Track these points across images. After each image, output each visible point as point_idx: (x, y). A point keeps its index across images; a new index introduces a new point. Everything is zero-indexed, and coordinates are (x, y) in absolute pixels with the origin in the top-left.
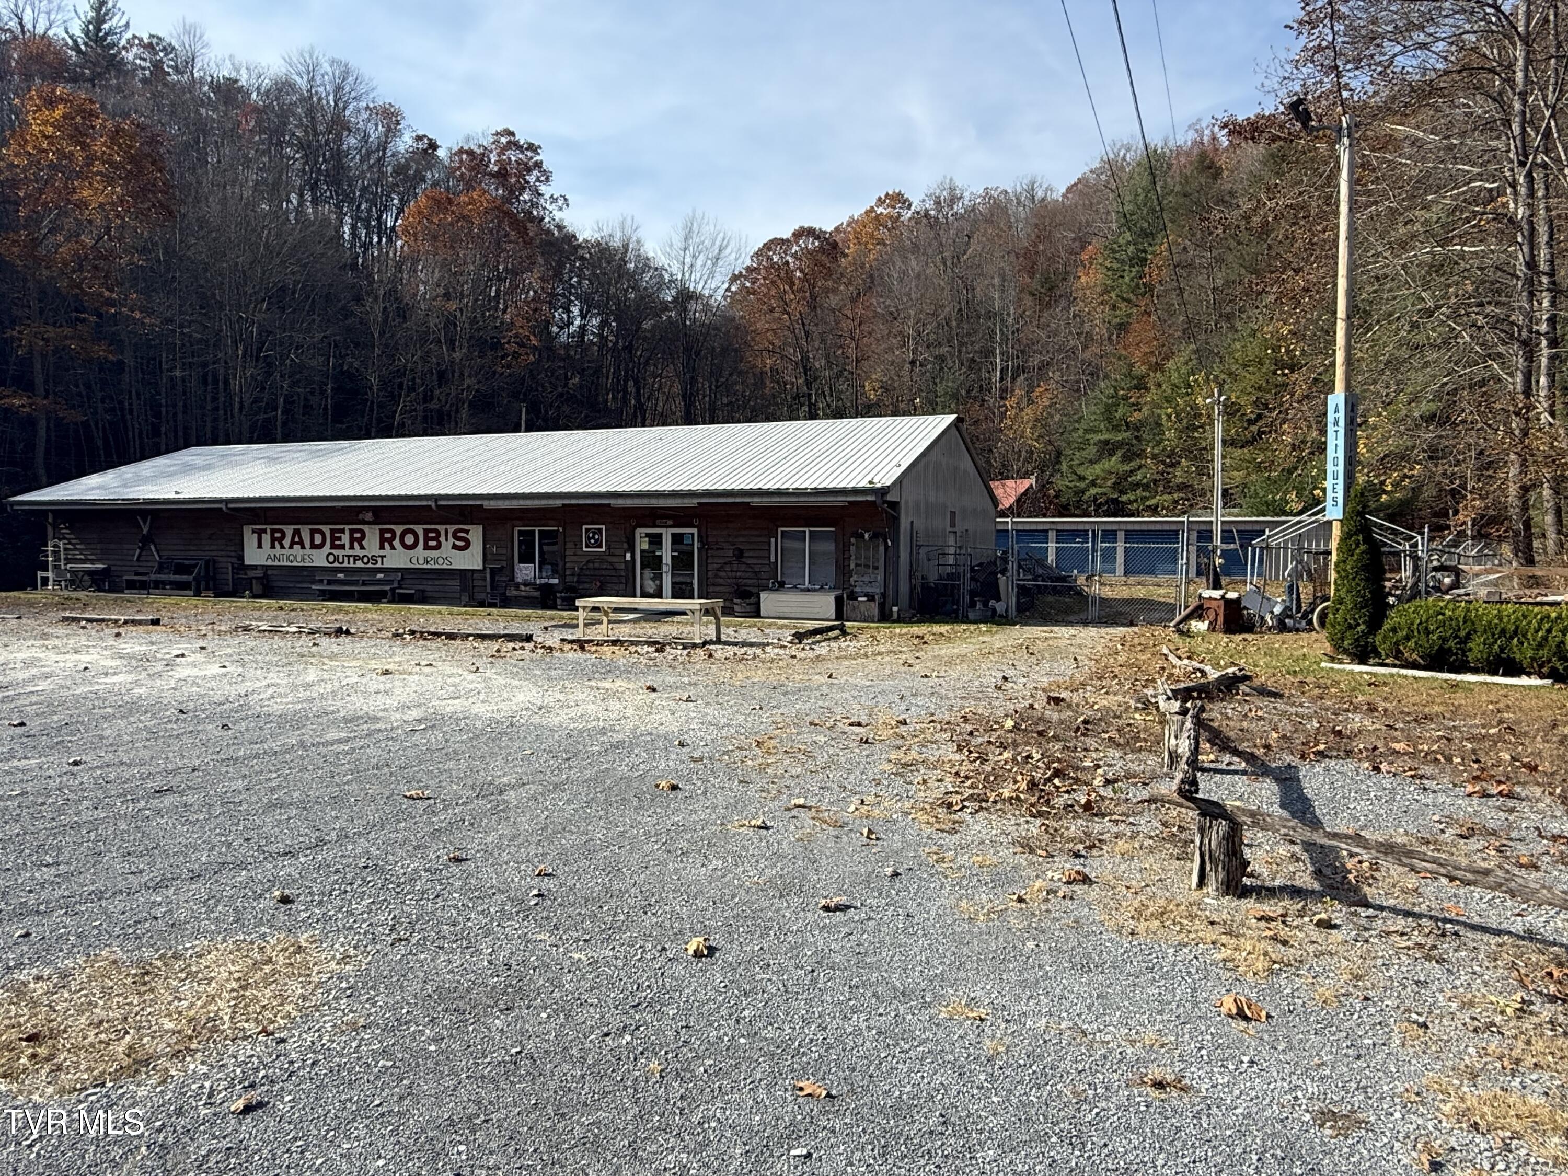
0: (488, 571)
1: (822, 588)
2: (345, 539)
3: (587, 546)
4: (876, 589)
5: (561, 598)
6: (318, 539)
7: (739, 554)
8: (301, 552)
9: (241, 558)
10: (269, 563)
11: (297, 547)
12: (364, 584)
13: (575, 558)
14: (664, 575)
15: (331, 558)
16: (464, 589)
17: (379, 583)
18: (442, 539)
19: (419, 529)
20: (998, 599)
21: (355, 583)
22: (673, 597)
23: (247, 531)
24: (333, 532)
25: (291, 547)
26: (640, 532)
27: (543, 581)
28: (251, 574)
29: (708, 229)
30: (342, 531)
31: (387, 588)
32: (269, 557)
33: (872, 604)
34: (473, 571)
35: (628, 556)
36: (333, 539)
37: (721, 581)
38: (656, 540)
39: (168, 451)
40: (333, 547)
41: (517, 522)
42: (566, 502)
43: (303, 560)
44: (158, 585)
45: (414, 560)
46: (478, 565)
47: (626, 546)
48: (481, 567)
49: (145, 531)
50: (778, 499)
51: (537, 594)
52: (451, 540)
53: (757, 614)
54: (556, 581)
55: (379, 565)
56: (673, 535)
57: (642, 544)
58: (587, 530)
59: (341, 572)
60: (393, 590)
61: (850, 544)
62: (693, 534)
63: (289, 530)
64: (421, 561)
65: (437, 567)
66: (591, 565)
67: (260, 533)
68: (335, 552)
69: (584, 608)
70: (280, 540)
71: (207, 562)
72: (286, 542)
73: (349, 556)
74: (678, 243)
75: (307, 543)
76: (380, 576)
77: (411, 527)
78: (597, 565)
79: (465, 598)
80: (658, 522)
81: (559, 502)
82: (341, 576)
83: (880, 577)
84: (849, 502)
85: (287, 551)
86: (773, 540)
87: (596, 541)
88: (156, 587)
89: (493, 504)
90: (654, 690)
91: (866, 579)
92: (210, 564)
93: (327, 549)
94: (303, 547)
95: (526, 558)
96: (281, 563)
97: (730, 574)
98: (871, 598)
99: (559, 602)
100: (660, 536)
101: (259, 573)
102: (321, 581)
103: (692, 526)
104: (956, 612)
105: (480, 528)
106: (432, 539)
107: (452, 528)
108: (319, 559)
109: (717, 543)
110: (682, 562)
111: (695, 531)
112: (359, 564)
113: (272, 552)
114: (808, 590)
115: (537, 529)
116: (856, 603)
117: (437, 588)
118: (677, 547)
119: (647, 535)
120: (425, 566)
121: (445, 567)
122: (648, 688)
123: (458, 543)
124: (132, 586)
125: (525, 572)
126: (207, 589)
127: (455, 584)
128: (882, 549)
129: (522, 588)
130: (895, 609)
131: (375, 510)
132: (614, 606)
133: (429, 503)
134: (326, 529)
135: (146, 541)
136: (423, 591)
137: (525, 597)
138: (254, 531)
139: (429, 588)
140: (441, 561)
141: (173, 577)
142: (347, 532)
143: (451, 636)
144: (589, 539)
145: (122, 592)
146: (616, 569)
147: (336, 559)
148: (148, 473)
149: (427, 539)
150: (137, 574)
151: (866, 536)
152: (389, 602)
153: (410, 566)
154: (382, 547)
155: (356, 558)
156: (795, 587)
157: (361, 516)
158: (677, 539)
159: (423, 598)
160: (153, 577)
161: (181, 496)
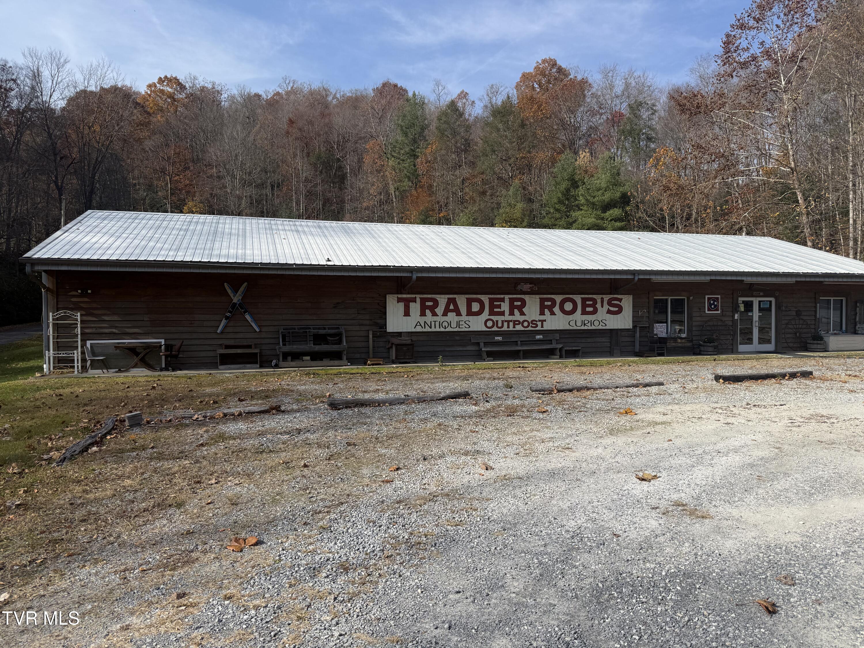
0: (638, 329)
2: (505, 307)
3: (709, 310)
6: (475, 307)
7: (800, 313)
8: (457, 318)
9: (385, 326)
10: (419, 329)
12: (523, 344)
13: (699, 319)
14: (754, 329)
15: (490, 324)
16: (615, 343)
17: (538, 343)
21: (513, 344)
24: (491, 301)
25: (445, 314)
26: (741, 299)
28: (396, 341)
30: (503, 300)
31: (554, 347)
32: (418, 324)
34: (624, 330)
35: (736, 316)
36: (492, 307)
37: (789, 331)
40: (492, 313)
41: (656, 293)
43: (458, 325)
45: (572, 323)
46: (627, 325)
48: (631, 327)
49: (235, 300)
52: (606, 307)
56: (760, 302)
58: (709, 299)
60: (562, 348)
61: (856, 307)
63: (442, 300)
64: (579, 324)
65: (593, 327)
66: (711, 323)
68: (495, 318)
70: (433, 309)
72: (440, 310)
73: (508, 322)
75: (463, 309)
78: (715, 323)
79: (617, 351)
80: (754, 293)
82: (499, 338)
85: (440, 318)
86: (818, 305)
87: (715, 306)
93: (485, 315)
94: (459, 314)
96: (433, 329)
97: (795, 326)
100: (752, 302)
101: (406, 340)
102: (478, 344)
103: (773, 296)
105: (631, 297)
106: (589, 306)
107: (606, 298)
108: (478, 324)
109: (787, 307)
110: (765, 319)
111: (773, 299)
112: (519, 328)
113: (422, 320)
115: (670, 298)
119: (743, 302)
120: (583, 328)
121: (600, 327)
123: (612, 309)
124: (231, 360)
125: (660, 329)
127: (606, 341)
134: (485, 299)
135: (238, 310)
138: (399, 300)
139: (582, 345)
140: (596, 323)
141: (317, 348)
142: (507, 301)
144: (710, 305)
146: (727, 325)
147: (495, 323)
149: (584, 306)
153: (568, 327)
155: (516, 323)
157: (519, 287)
158: (762, 305)
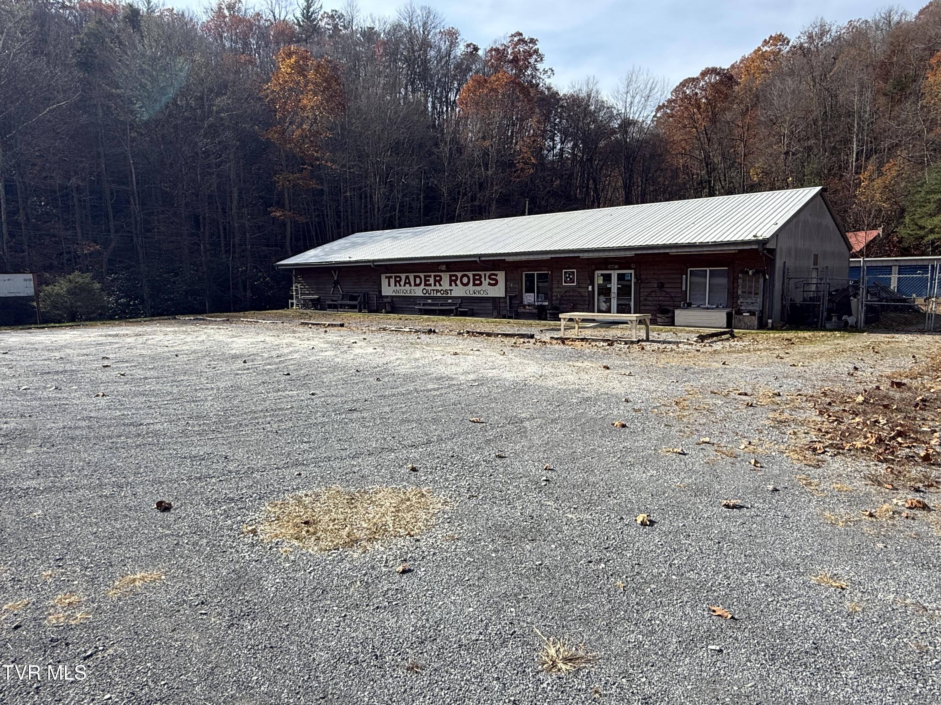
0: (508, 298)
1: (717, 307)
2: (432, 281)
3: (565, 282)
4: (757, 308)
5: (550, 313)
6: (418, 281)
7: (661, 286)
8: (410, 288)
9: (380, 292)
10: (394, 294)
11: (407, 285)
12: (442, 305)
13: (558, 290)
14: (612, 300)
15: (425, 291)
16: (495, 308)
17: (450, 304)
18: (483, 279)
19: (470, 274)
20: (850, 314)
21: (437, 305)
22: (617, 313)
23: (383, 277)
24: (425, 276)
25: (404, 286)
26: (598, 273)
27: (539, 303)
28: (385, 300)
29: (642, 78)
30: (430, 276)
31: (454, 308)
32: (394, 291)
33: (753, 318)
34: (500, 298)
35: (590, 288)
36: (426, 281)
37: (649, 303)
38: (607, 278)
39: (344, 236)
40: (426, 285)
41: (524, 269)
42: (553, 256)
43: (411, 292)
44: (342, 306)
45: (468, 292)
46: (502, 294)
47: (589, 282)
48: (504, 296)
49: (335, 279)
50: (688, 250)
51: (535, 311)
52: (488, 280)
53: (673, 324)
54: (547, 303)
55: (449, 295)
56: (618, 274)
57: (599, 280)
58: (565, 273)
59: (429, 299)
60: (456, 309)
61: (738, 278)
62: (631, 274)
63: (403, 276)
64: (471, 293)
65: (480, 295)
66: (567, 294)
67: (389, 278)
68: (427, 288)
69: (564, 319)
70: (399, 282)
71: (364, 294)
72: (402, 283)
73: (434, 290)
74: (623, 90)
75: (413, 284)
76: (450, 301)
77: (466, 273)
78: (571, 294)
79: (495, 314)
80: (609, 266)
81: (549, 256)
82: (430, 301)
83: (760, 300)
84: (738, 250)
85: (402, 288)
86: (684, 276)
87: (571, 279)
88: (341, 308)
89: (511, 259)
90: (608, 368)
91: (749, 301)
92: (366, 295)
93: (422, 286)
94: (411, 286)
95: (530, 290)
96: (400, 294)
97: (654, 298)
98: (752, 313)
99: (548, 316)
100: (610, 275)
101: (389, 300)
102: (420, 304)
103: (631, 269)
104: (816, 323)
105: (503, 273)
106: (477, 280)
107: (488, 273)
108: (418, 292)
109: (646, 279)
110: (624, 292)
111: (632, 271)
112: (439, 294)
113: (395, 288)
114: (708, 308)
115: (536, 273)
116: (741, 317)
117: (480, 308)
118: (620, 282)
119: (602, 275)
120: (474, 295)
121: (484, 295)
122: (605, 367)
123: (491, 282)
124: (330, 307)
125: (529, 298)
126: (365, 308)
127: (489, 305)
128: (761, 280)
129: (527, 307)
130: (770, 321)
131: (447, 264)
132: (582, 318)
133: (476, 259)
134: (422, 275)
135: (336, 283)
136: (473, 309)
137: (529, 313)
138: (386, 277)
139: (475, 308)
140: (482, 292)
141: (348, 302)
142: (433, 277)
143: (489, 335)
144: (567, 278)
145: (326, 310)
146: (582, 296)
147: (427, 291)
148: (335, 248)
149: (474, 280)
150: (332, 301)
151: (750, 273)
152: (454, 316)
153: (465, 295)
154: (451, 285)
155: (438, 291)
156: (699, 306)
157: (440, 268)
158: (621, 277)
159: (472, 314)
160: (340, 302)
161: (351, 259)
